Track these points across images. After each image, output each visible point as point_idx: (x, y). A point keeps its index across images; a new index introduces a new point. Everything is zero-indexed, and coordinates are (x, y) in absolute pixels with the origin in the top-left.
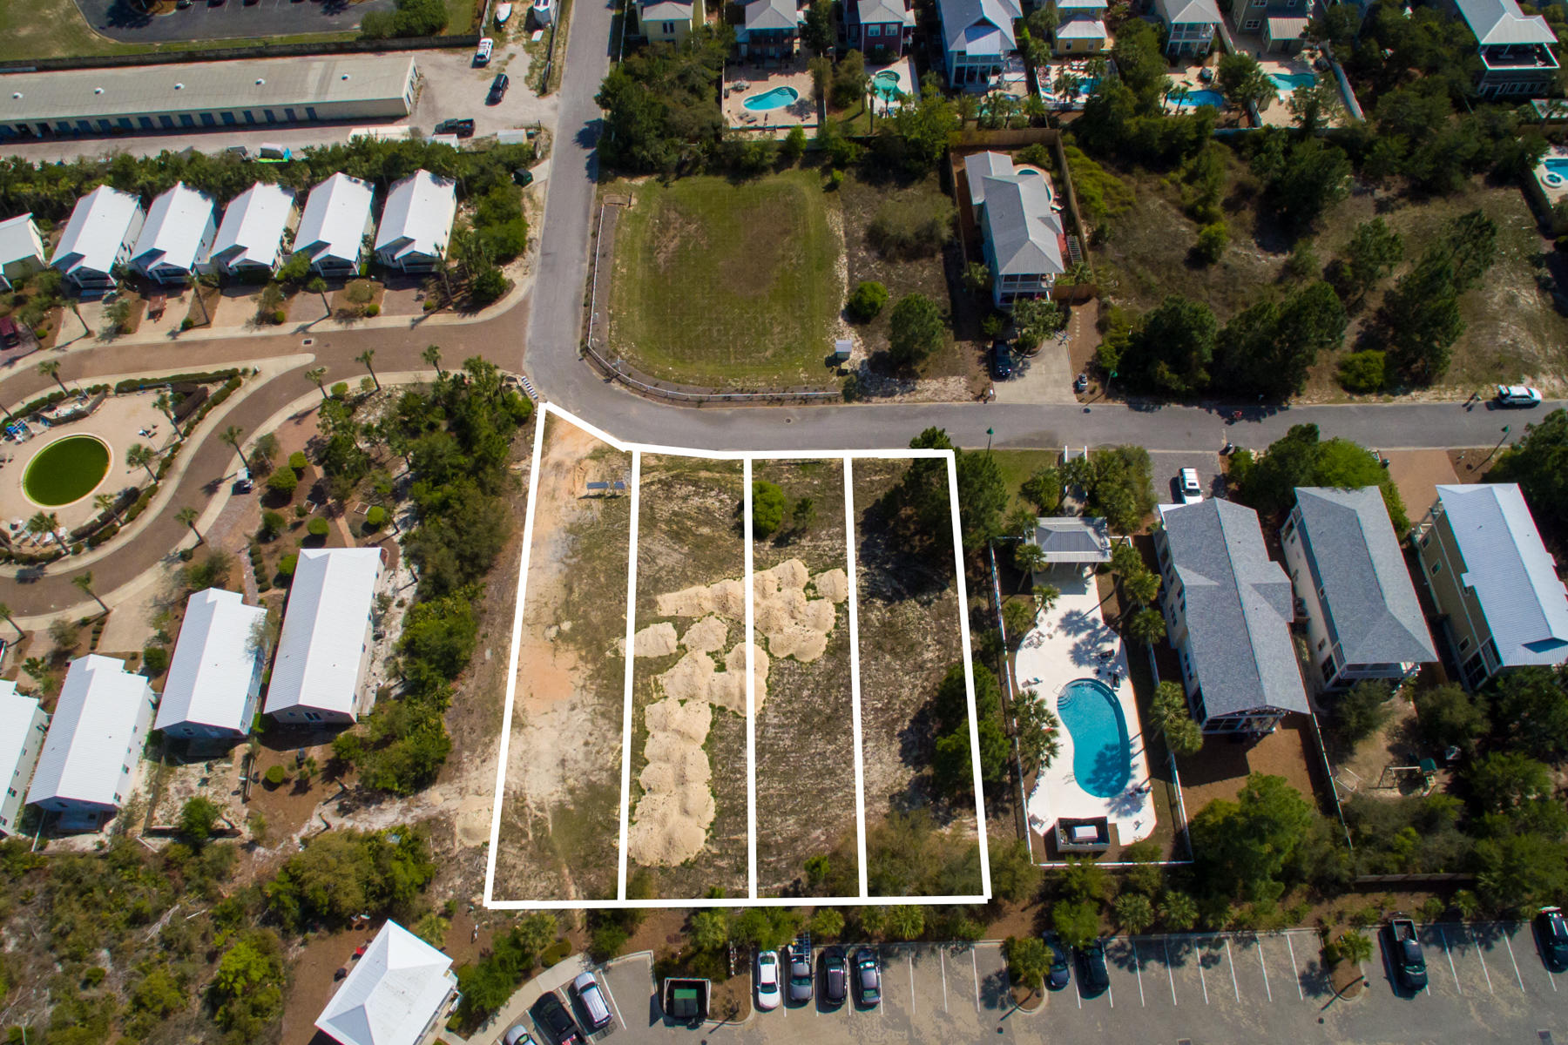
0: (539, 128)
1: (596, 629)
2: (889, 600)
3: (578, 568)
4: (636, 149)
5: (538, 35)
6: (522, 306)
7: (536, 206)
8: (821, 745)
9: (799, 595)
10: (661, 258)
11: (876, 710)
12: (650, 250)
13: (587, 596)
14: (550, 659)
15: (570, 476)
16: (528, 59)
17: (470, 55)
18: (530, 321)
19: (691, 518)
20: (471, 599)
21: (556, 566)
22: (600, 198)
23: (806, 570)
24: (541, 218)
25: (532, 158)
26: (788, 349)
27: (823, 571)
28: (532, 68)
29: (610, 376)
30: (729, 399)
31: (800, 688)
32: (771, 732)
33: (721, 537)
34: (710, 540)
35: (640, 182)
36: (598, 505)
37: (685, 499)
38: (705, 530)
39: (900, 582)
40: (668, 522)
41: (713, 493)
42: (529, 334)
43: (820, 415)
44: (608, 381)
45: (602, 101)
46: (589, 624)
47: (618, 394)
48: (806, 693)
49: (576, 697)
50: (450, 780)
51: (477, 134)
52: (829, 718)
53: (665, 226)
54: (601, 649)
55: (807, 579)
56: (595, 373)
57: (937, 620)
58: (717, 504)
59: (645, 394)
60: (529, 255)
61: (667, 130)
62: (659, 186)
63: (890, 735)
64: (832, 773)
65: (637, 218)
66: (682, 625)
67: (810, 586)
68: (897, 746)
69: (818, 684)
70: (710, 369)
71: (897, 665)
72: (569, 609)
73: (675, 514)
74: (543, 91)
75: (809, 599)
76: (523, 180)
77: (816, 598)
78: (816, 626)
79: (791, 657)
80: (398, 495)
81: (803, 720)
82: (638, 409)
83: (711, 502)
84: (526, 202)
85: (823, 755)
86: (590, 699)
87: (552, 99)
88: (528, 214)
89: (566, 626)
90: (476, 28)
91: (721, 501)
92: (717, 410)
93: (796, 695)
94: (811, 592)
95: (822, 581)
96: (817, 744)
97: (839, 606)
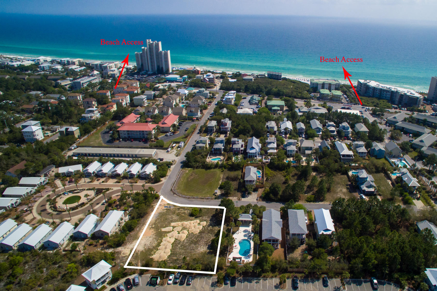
0: (174, 161)
1: (159, 227)
2: (213, 226)
3: (159, 218)
4: (189, 163)
5: (179, 149)
6: (163, 184)
7: (170, 171)
9: (197, 224)
10: (189, 179)
11: (205, 241)
12: (188, 178)
13: (159, 222)
14: (149, 230)
15: (162, 206)
16: (176, 152)
17: (166, 151)
18: (163, 186)
19: (181, 213)
20: (138, 221)
21: (155, 218)
22: (181, 170)
23: (199, 221)
24: (170, 172)
25: (172, 164)
26: (207, 192)
27: (202, 221)
28: (176, 153)
29: (174, 193)
30: (194, 198)
31: (192, 237)
32: (185, 243)
33: (186, 216)
35: (189, 169)
36: (165, 210)
37: (181, 211)
38: (183, 215)
39: (216, 224)
40: (177, 213)
41: (187, 210)
42: (162, 187)
43: (209, 201)
45: (185, 156)
46: (157, 226)
47: (175, 196)
49: (151, 236)
50: (124, 246)
51: (163, 161)
52: (196, 242)
53: (192, 175)
54: (158, 230)
56: (172, 193)
58: (187, 212)
59: (180, 196)
60: (166, 177)
61: (196, 161)
62: (193, 170)
63: (206, 245)
64: (194, 250)
65: (187, 174)
66: (174, 227)
67: (199, 223)
68: (207, 246)
69: (196, 237)
70: (192, 194)
71: (211, 235)
72: (155, 224)
73: (179, 212)
74: (177, 156)
76: (169, 167)
77: (200, 225)
78: (198, 229)
79: (192, 233)
80: (130, 207)
81: (191, 242)
82: (178, 198)
84: (169, 170)
85: (193, 247)
86: (154, 236)
87: (178, 157)
88: (168, 172)
89: (153, 226)
90: (168, 147)
92: (192, 199)
93: (191, 238)
95: (202, 223)
96: (193, 245)
97: (203, 227)
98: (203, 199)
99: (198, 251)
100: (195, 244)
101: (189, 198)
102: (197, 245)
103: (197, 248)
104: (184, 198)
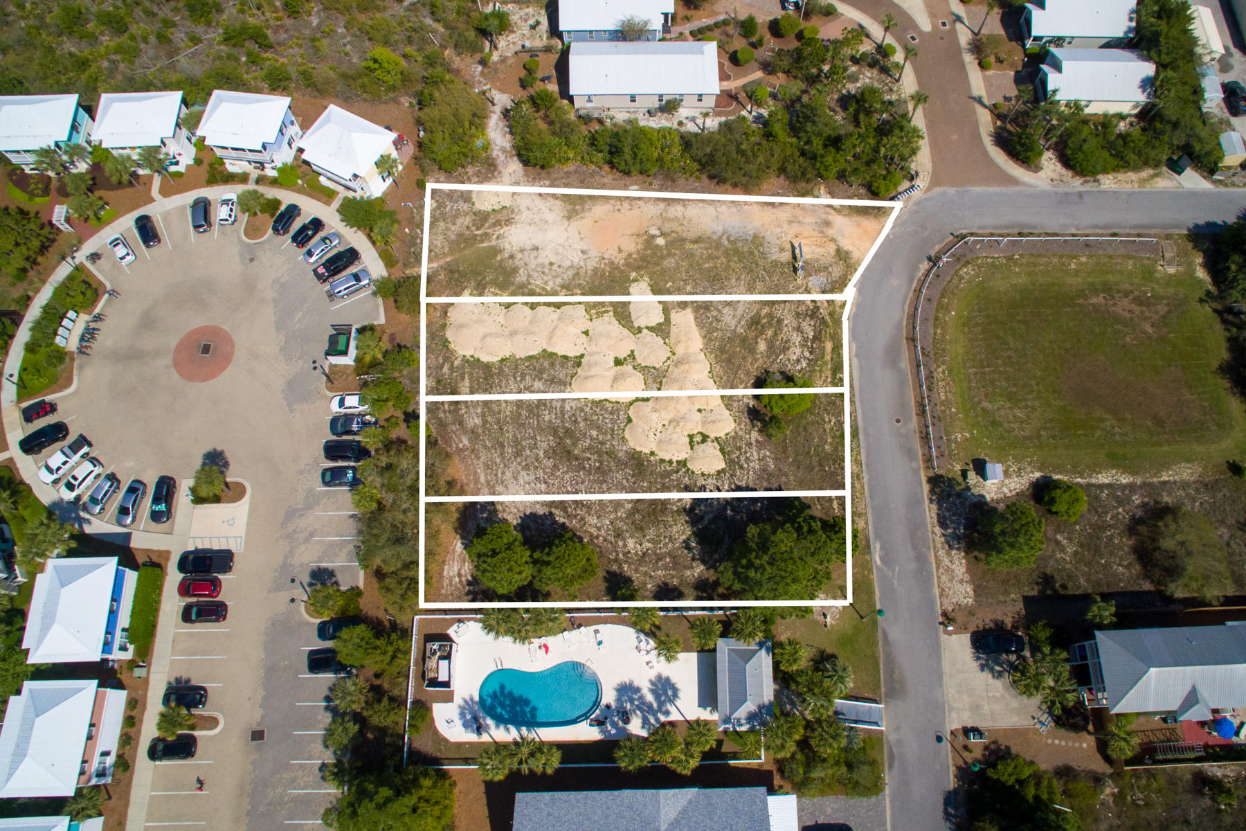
1: (658, 264)
3: (719, 246)
6: (1010, 179)
8: (545, 445)
9: (697, 429)
10: (1097, 300)
13: (689, 255)
14: (630, 232)
15: (816, 234)
19: (776, 334)
21: (719, 230)
23: (722, 435)
27: (722, 450)
29: (936, 258)
31: (599, 428)
33: (756, 360)
34: (752, 351)
36: (786, 256)
37: (798, 329)
38: (763, 347)
39: (711, 522)
41: (807, 354)
42: (978, 189)
44: (930, 259)
47: (915, 268)
48: (594, 433)
49: (594, 253)
52: (569, 452)
54: (639, 267)
55: (712, 436)
56: (937, 248)
57: (669, 554)
58: (795, 358)
59: (918, 292)
60: (1077, 181)
64: (518, 454)
66: (662, 330)
67: (705, 438)
69: (602, 443)
72: (677, 242)
73: (780, 321)
75: (691, 437)
77: (691, 443)
79: (630, 420)
81: (567, 431)
82: (897, 286)
83: (795, 352)
85: (535, 446)
86: (592, 264)
88: (1131, 175)
89: (661, 241)
91: (798, 361)
92: (903, 356)
93: (592, 425)
94: (699, 438)
95: (712, 450)
96: (545, 442)
97: (682, 463)
98: (922, 413)
99: (508, 474)
100: (552, 453)
101: (912, 339)
102: (550, 463)
103: (526, 468)
104: (913, 316)
